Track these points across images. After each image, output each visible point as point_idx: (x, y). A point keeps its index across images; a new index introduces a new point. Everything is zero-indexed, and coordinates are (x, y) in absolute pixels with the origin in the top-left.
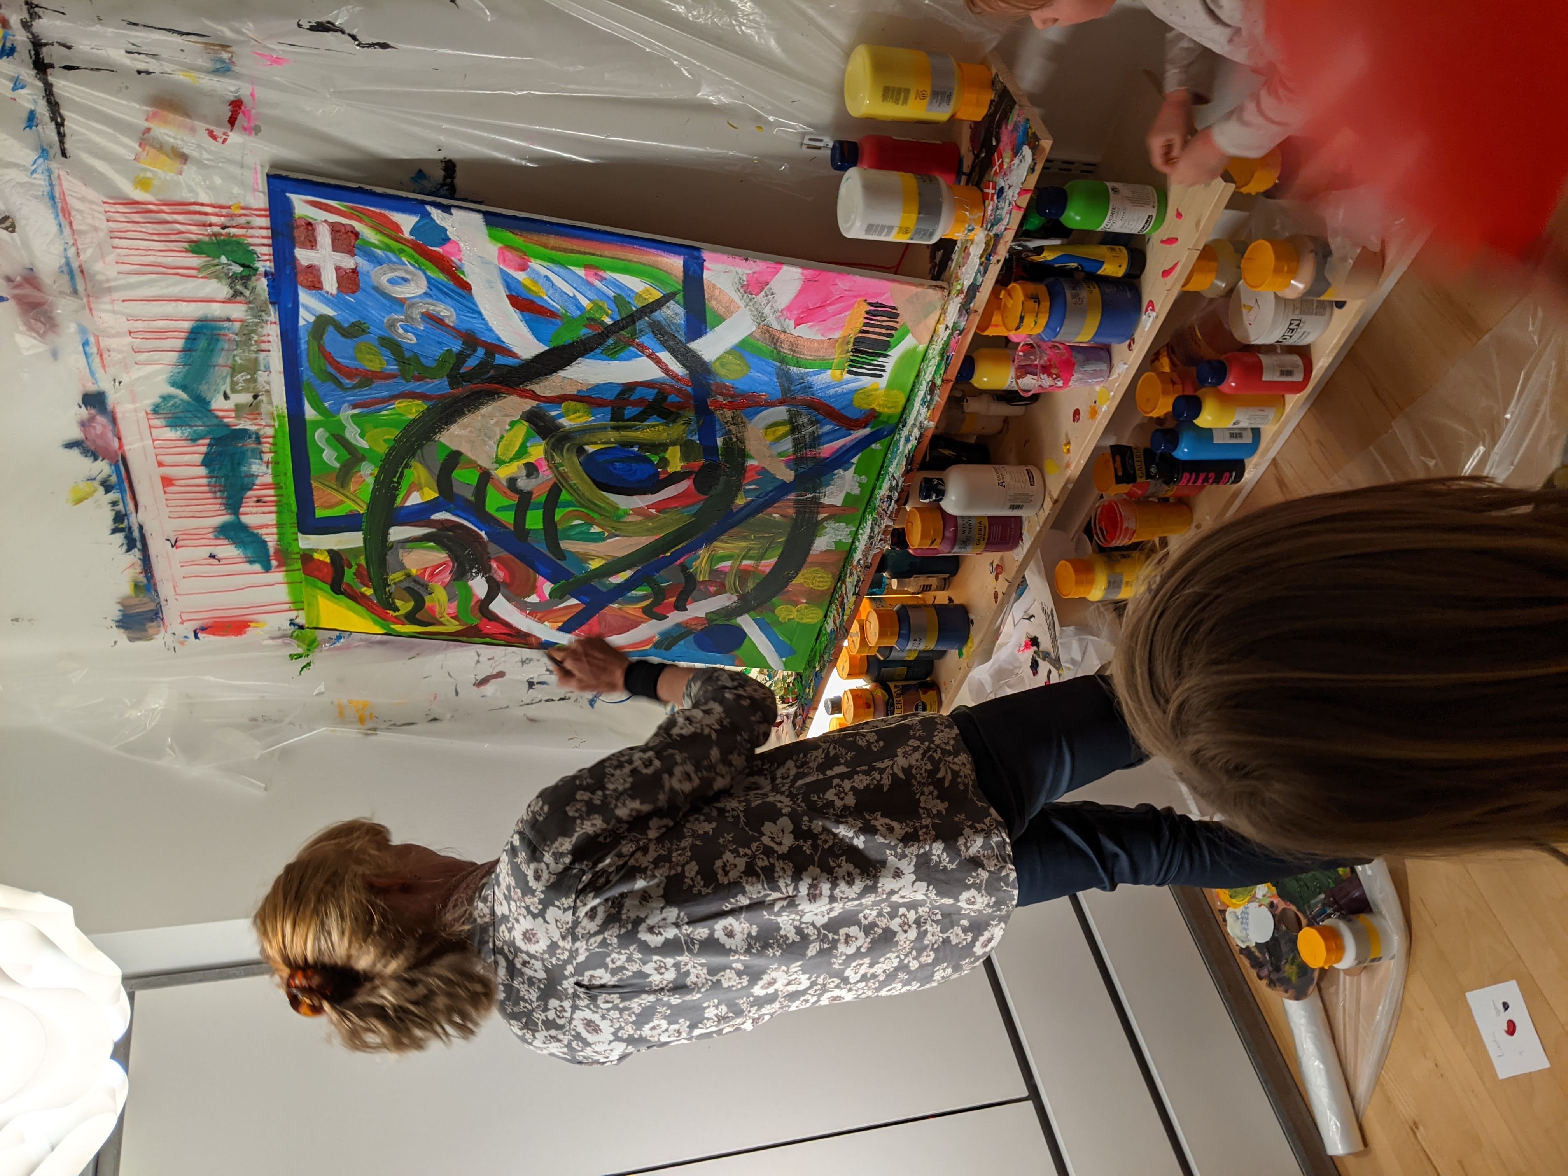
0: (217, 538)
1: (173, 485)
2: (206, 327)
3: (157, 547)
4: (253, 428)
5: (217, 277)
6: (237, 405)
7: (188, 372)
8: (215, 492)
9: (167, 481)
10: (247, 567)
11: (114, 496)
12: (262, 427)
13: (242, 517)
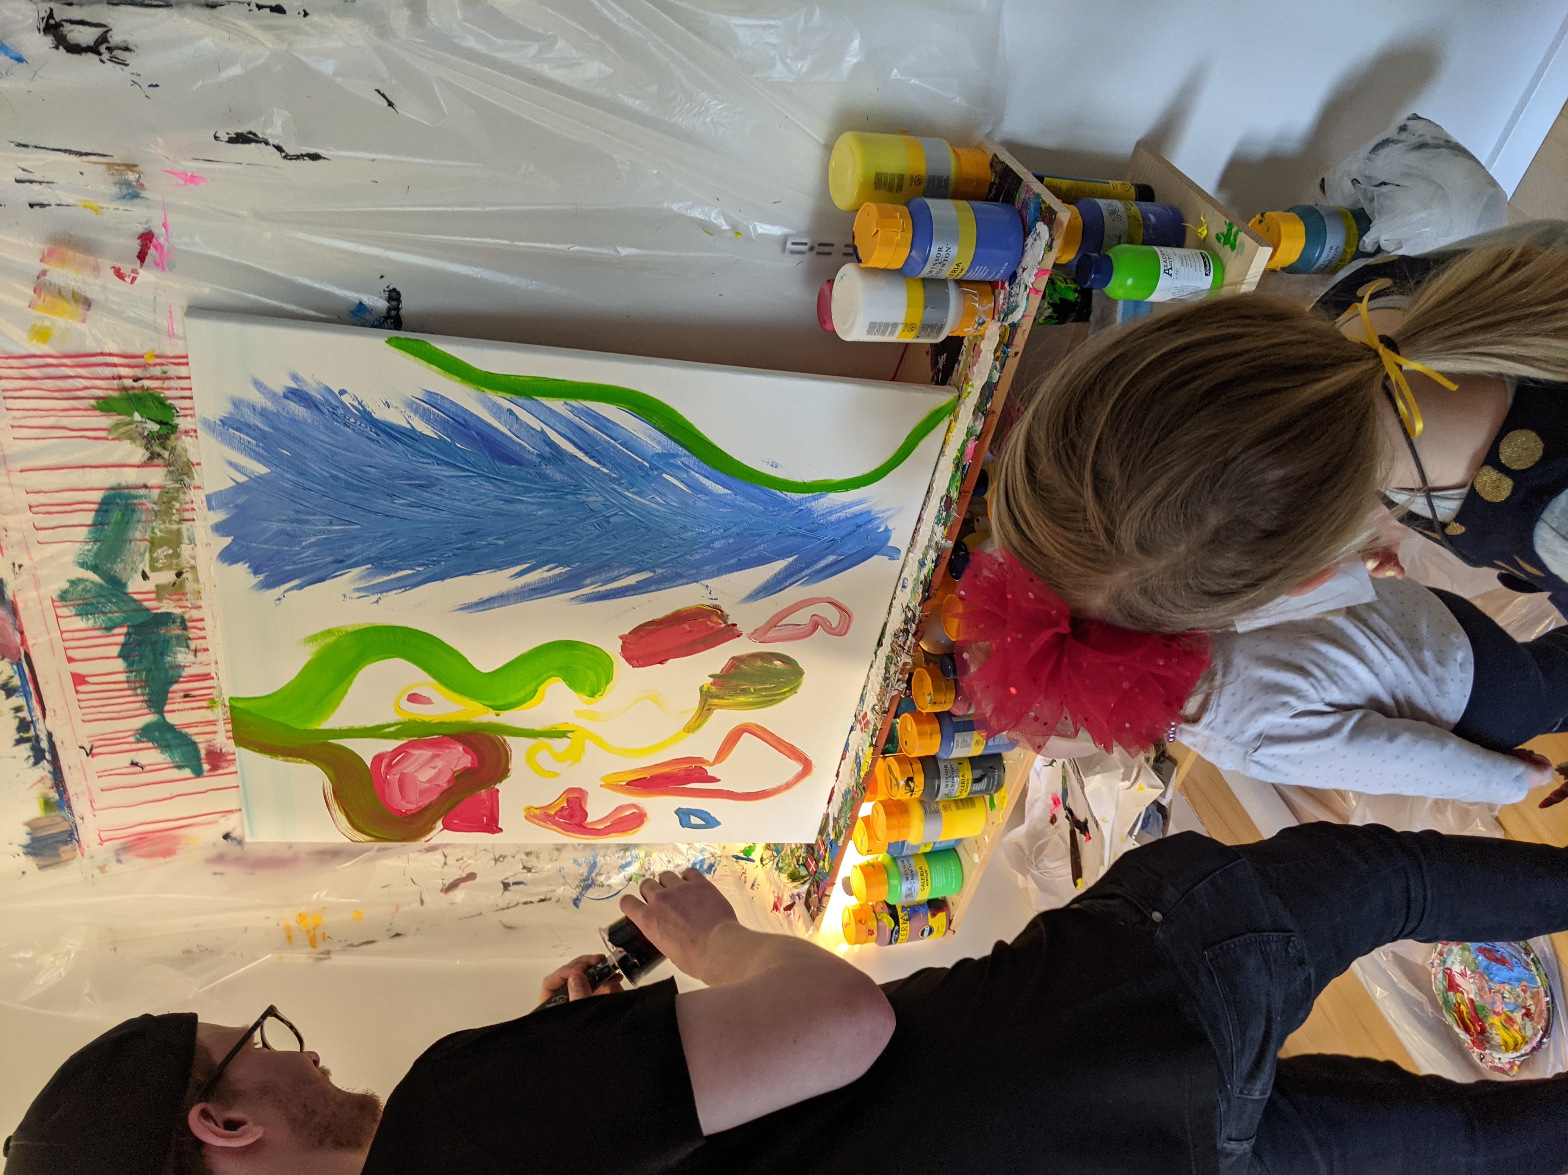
0: (139, 741)
1: (88, 683)
2: (120, 496)
3: (69, 757)
4: (178, 611)
5: (132, 439)
6: (157, 586)
7: (99, 549)
8: (135, 689)
9: (79, 679)
10: (176, 773)
11: (18, 700)
12: (188, 610)
13: (167, 716)
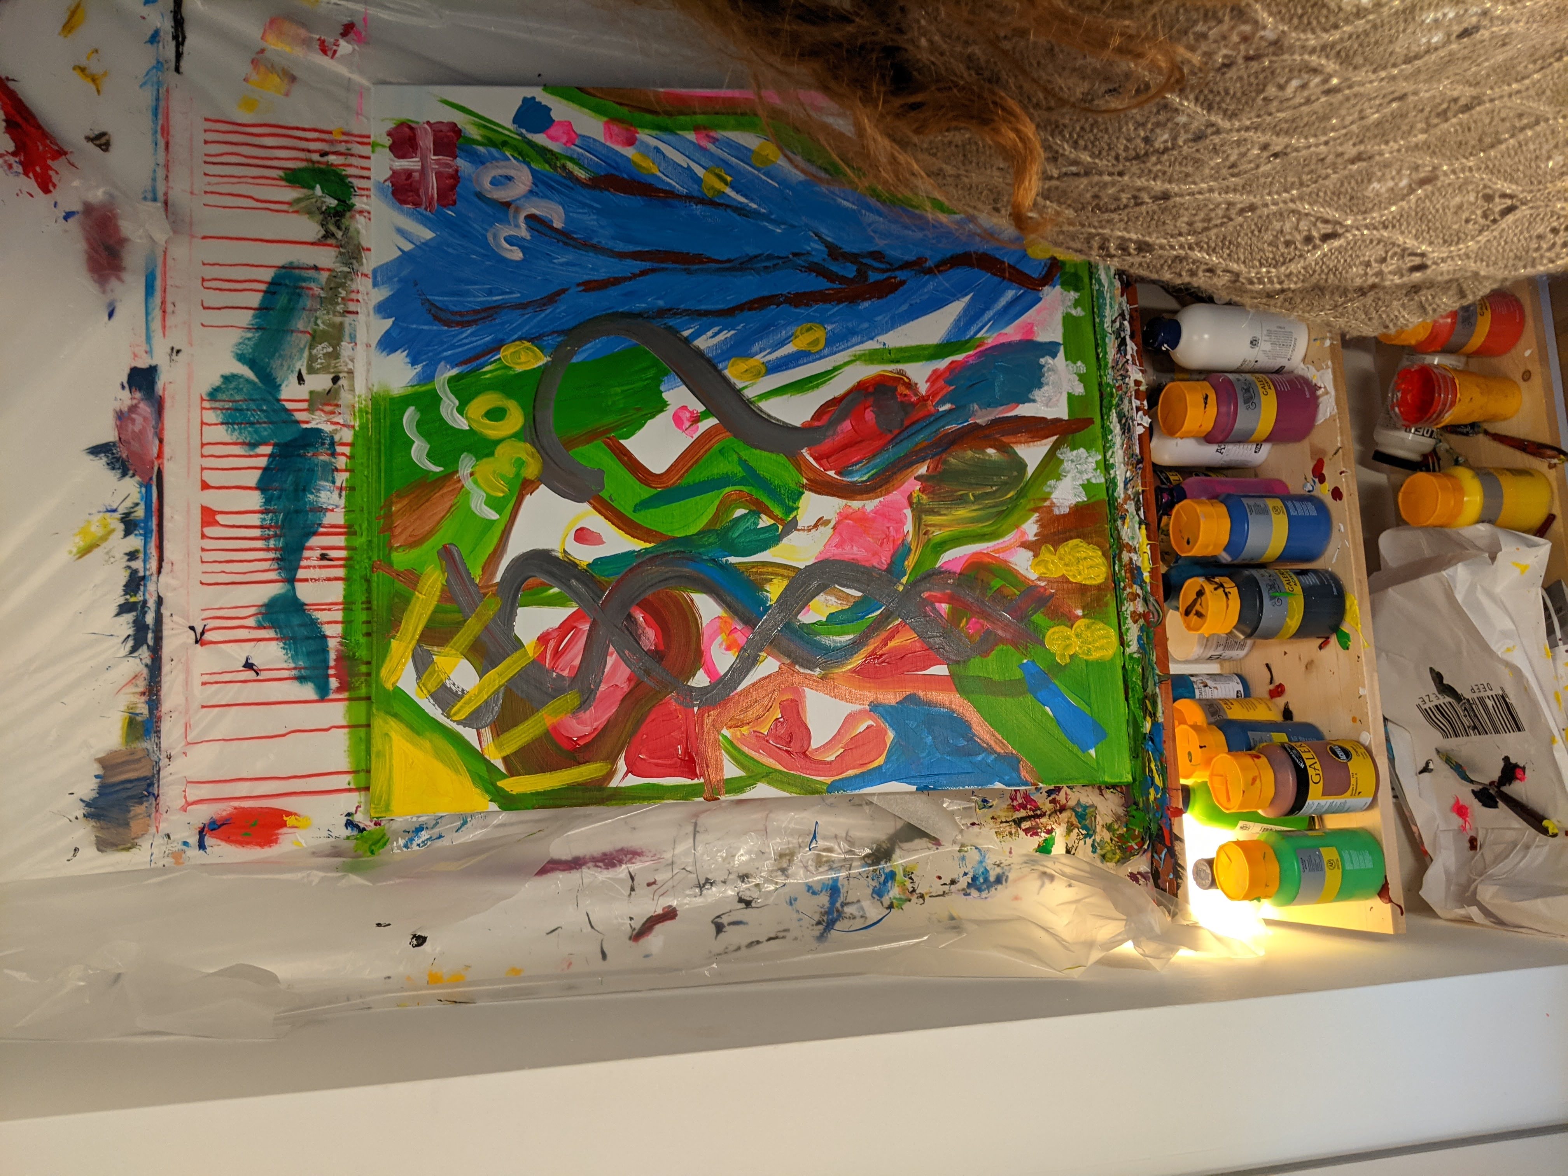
0: (260, 627)
1: (217, 523)
2: (290, 277)
3: (174, 642)
4: (328, 428)
5: (309, 213)
6: (311, 393)
7: (261, 339)
8: (267, 539)
9: (208, 517)
10: (294, 688)
11: (135, 542)
12: (339, 427)
13: (298, 585)
